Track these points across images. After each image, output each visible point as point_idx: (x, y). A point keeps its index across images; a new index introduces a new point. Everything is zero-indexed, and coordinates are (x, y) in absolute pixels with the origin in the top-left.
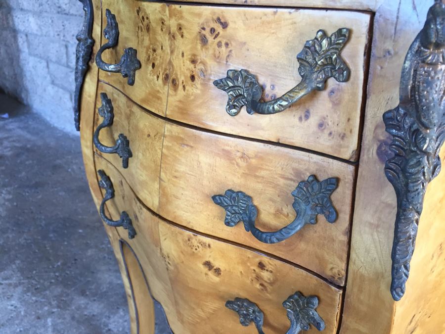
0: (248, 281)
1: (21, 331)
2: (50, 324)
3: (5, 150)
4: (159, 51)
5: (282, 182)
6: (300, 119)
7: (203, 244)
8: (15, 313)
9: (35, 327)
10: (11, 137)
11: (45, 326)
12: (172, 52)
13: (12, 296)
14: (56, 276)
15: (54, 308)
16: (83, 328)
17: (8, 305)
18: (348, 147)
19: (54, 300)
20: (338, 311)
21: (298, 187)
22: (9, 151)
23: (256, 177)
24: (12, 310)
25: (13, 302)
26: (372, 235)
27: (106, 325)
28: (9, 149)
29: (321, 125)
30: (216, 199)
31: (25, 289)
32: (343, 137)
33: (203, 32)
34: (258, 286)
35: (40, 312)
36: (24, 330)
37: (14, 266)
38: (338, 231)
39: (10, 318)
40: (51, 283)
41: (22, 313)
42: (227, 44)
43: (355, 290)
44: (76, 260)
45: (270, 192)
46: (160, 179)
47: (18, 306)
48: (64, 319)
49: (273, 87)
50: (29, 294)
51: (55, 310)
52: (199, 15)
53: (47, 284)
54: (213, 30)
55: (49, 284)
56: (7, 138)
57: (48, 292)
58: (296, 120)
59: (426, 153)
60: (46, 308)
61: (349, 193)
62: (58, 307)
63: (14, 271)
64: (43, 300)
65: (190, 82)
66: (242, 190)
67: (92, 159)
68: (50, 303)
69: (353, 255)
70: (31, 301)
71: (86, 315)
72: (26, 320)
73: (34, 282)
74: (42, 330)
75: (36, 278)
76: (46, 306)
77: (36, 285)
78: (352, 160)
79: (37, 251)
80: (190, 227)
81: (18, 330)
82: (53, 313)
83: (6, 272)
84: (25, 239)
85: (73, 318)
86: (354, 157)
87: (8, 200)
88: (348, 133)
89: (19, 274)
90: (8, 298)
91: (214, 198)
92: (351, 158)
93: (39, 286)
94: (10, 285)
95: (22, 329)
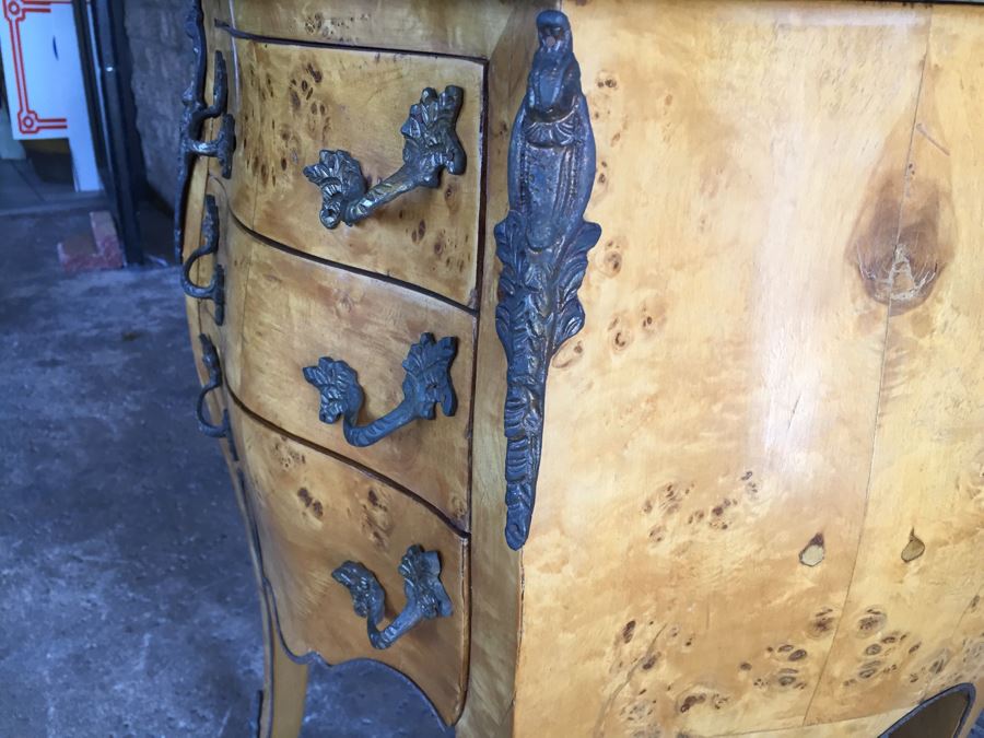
0: (359, 528)
1: (92, 648)
2: (147, 644)
3: (149, 324)
4: (250, 119)
5: (394, 345)
6: (414, 236)
7: (295, 455)
8: (90, 616)
9: (119, 644)
10: (167, 300)
11: (136, 646)
12: (262, 120)
13: (93, 584)
14: (180, 560)
15: (162, 616)
16: (203, 660)
17: (82, 599)
18: (466, 283)
19: (165, 603)
21: (410, 353)
22: (159, 324)
23: (362, 336)
24: (85, 609)
25: (93, 596)
26: (493, 435)
27: (247, 662)
28: (158, 321)
29: (438, 247)
31: (119, 576)
32: (461, 266)
33: (294, 88)
34: (372, 538)
35: (135, 619)
36: (99, 647)
37: (111, 533)
39: (79, 622)
40: (169, 571)
41: (103, 617)
42: (322, 109)
43: (480, 538)
44: (224, 536)
45: (380, 363)
46: (244, 339)
47: (100, 604)
48: (176, 638)
50: (125, 585)
51: (163, 620)
52: (287, 59)
53: (160, 571)
54: (305, 85)
55: (163, 572)
56: (160, 301)
57: (158, 587)
58: (408, 239)
59: (531, 288)
60: (147, 615)
61: (469, 362)
62: (169, 615)
63: (108, 542)
64: (146, 600)
65: (280, 170)
66: (344, 359)
67: (197, 315)
68: (157, 607)
69: (475, 475)
70: (123, 598)
71: (215, 638)
72: (106, 630)
73: (138, 565)
74: (130, 652)
75: (145, 560)
76: (148, 610)
77: (141, 571)
78: (472, 307)
79: (158, 510)
80: (278, 424)
81: (88, 646)
82: (158, 624)
83: (94, 541)
84: (144, 487)
85: (191, 640)
86: (474, 300)
87: (133, 414)
88: (466, 260)
89: (115, 549)
90: (86, 588)
91: (304, 370)
92: (470, 303)
93: (144, 574)
94: (96, 564)
95: (95, 645)
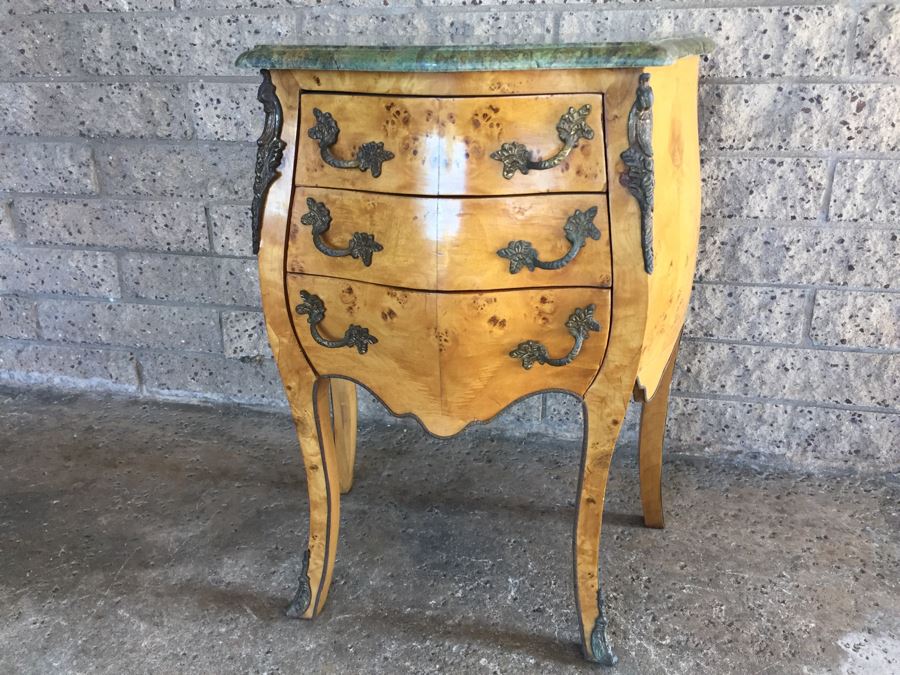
0: (532, 321)
1: (85, 641)
2: (128, 615)
5: (554, 222)
6: (563, 171)
7: (489, 301)
8: (50, 629)
9: (105, 627)
11: (120, 620)
14: (74, 565)
15: (113, 597)
16: (186, 598)
18: (599, 182)
19: (104, 590)
20: (610, 307)
21: (568, 222)
23: (532, 224)
24: (40, 628)
29: (578, 172)
30: (501, 253)
31: (35, 598)
32: (596, 176)
33: (476, 118)
34: (540, 321)
35: (95, 610)
38: (601, 245)
39: (47, 637)
40: (75, 575)
42: (498, 125)
43: (620, 284)
44: (88, 536)
45: (546, 233)
46: (438, 254)
47: (46, 619)
48: (145, 601)
49: (539, 152)
50: (50, 600)
51: (118, 599)
52: (472, 105)
53: (68, 579)
54: (485, 115)
55: (72, 577)
57: (81, 587)
58: (559, 173)
60: (100, 603)
61: (605, 214)
62: (120, 594)
64: (84, 597)
65: (465, 159)
66: (522, 239)
68: (101, 596)
70: (63, 606)
72: (80, 628)
73: (41, 585)
74: (122, 625)
76: (97, 600)
78: (604, 191)
80: (475, 289)
82: (118, 602)
85: (159, 595)
86: (605, 188)
88: (598, 172)
91: (499, 253)
92: (603, 189)
93: (57, 586)
95: (85, 639)
